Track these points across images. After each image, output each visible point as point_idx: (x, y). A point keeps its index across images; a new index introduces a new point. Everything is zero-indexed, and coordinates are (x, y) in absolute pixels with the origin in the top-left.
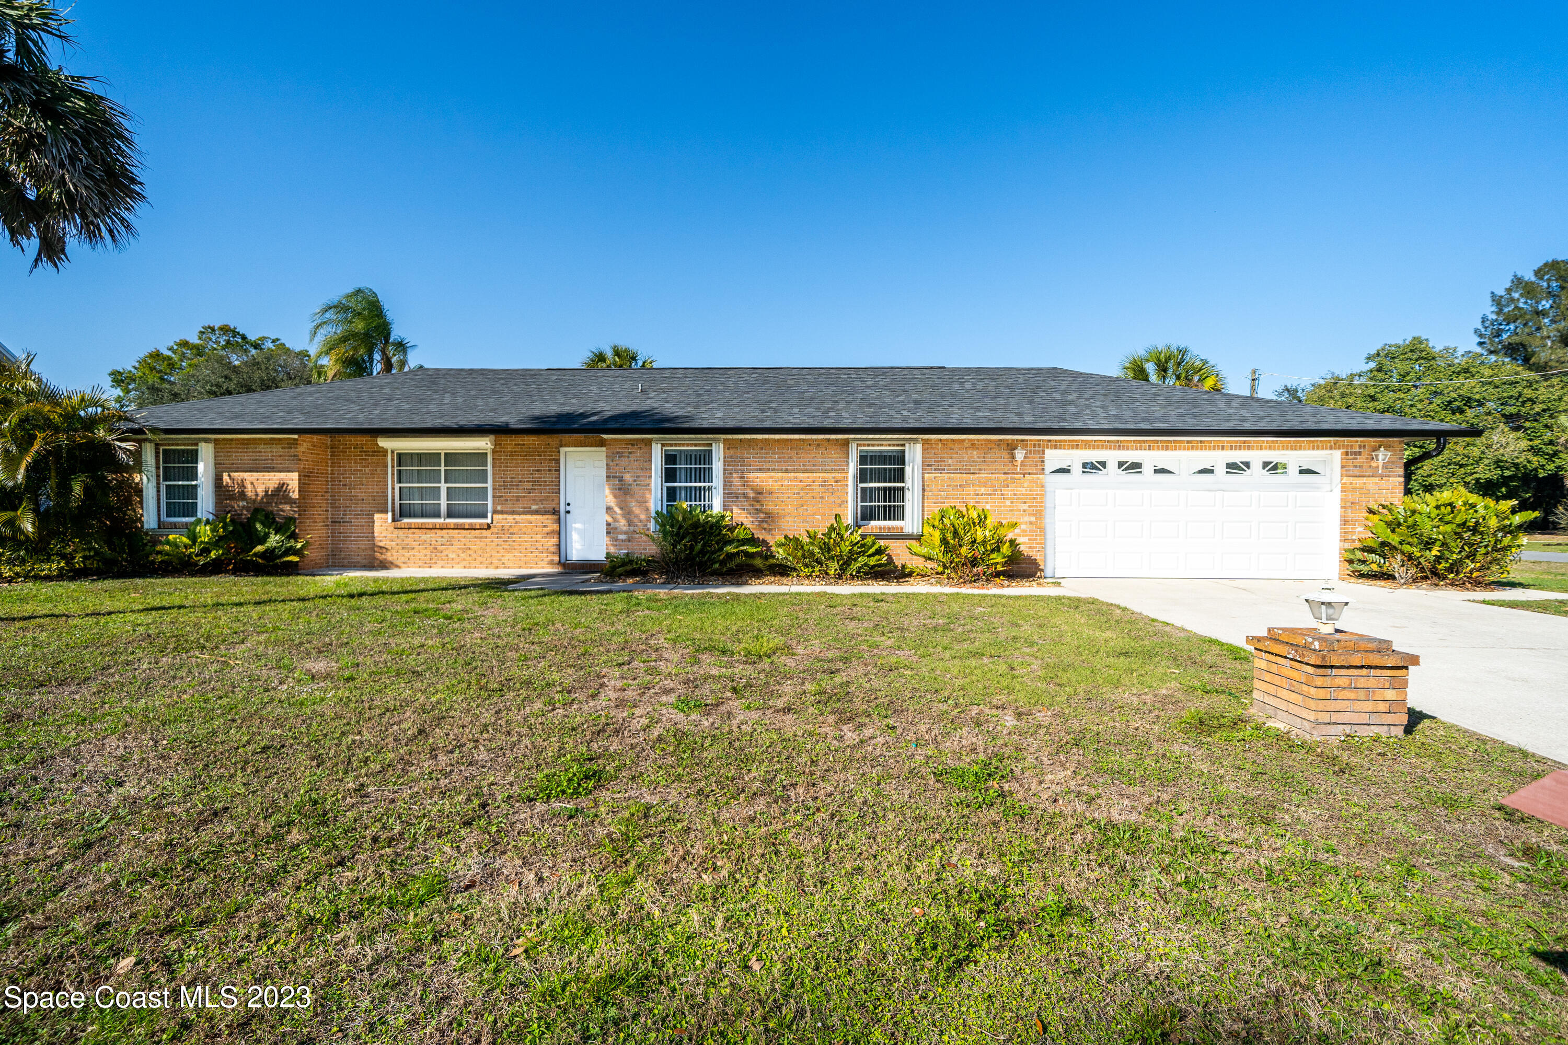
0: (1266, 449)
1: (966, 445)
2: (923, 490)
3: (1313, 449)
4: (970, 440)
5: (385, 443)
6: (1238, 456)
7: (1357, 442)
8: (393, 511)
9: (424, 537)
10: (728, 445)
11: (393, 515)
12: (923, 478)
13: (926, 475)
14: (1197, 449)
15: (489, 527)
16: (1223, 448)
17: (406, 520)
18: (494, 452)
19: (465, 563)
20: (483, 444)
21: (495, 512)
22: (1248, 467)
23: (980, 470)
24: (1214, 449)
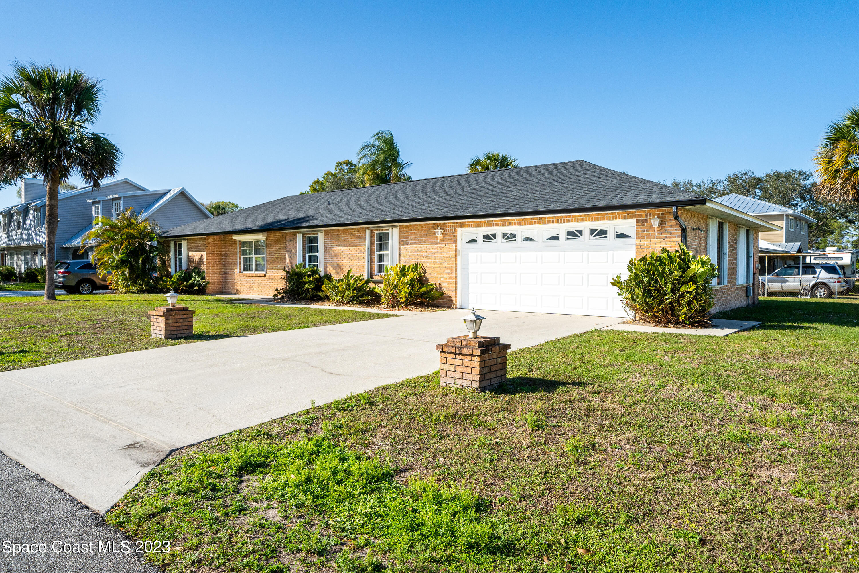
0: (581, 221)
1: (419, 227)
2: (400, 255)
3: (613, 219)
4: (420, 225)
5: (235, 237)
6: (574, 226)
7: (645, 212)
8: (240, 268)
9: (248, 280)
10: (326, 233)
11: (240, 270)
12: (400, 248)
13: (401, 246)
14: (538, 223)
15: (265, 276)
16: (553, 222)
17: (245, 272)
18: (267, 240)
19: (258, 293)
20: (260, 237)
21: (267, 268)
22: (581, 235)
23: (425, 242)
24: (548, 223)
